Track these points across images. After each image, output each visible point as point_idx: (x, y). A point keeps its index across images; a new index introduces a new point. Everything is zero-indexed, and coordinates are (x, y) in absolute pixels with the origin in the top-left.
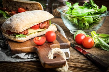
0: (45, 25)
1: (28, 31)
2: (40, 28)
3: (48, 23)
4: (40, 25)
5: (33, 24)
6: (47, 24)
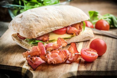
0: (75, 29)
1: (49, 36)
2: (67, 33)
3: (80, 27)
4: (68, 29)
5: (56, 27)
6: (78, 28)
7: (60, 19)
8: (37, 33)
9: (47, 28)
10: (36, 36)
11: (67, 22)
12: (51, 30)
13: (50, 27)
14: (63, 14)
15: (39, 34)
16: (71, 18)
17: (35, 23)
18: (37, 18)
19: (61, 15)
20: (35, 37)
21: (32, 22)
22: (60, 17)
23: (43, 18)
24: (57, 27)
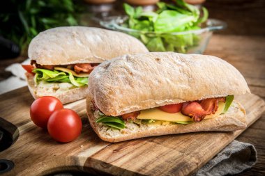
7: (179, 85)
8: (121, 107)
9: (145, 99)
10: (119, 113)
11: (194, 92)
12: (156, 104)
13: (154, 97)
14: (189, 76)
15: (125, 110)
16: (206, 87)
17: (123, 85)
18: (130, 76)
19: (185, 77)
20: (116, 113)
21: (116, 83)
22: (181, 81)
23: (143, 79)
24: (171, 100)
